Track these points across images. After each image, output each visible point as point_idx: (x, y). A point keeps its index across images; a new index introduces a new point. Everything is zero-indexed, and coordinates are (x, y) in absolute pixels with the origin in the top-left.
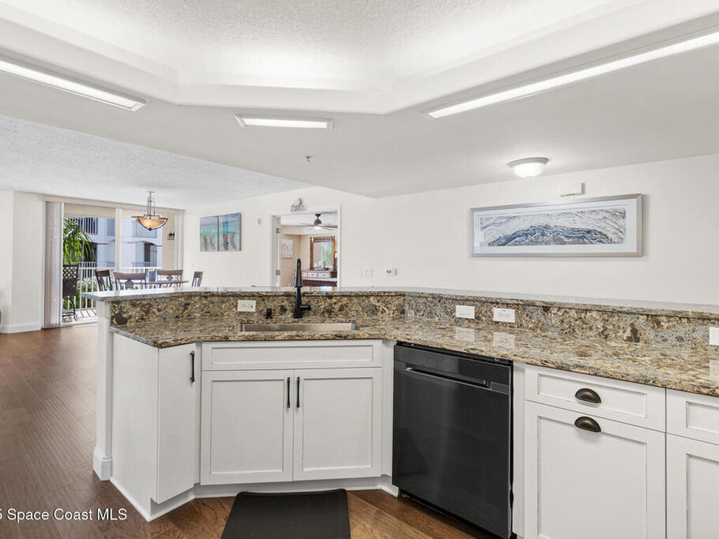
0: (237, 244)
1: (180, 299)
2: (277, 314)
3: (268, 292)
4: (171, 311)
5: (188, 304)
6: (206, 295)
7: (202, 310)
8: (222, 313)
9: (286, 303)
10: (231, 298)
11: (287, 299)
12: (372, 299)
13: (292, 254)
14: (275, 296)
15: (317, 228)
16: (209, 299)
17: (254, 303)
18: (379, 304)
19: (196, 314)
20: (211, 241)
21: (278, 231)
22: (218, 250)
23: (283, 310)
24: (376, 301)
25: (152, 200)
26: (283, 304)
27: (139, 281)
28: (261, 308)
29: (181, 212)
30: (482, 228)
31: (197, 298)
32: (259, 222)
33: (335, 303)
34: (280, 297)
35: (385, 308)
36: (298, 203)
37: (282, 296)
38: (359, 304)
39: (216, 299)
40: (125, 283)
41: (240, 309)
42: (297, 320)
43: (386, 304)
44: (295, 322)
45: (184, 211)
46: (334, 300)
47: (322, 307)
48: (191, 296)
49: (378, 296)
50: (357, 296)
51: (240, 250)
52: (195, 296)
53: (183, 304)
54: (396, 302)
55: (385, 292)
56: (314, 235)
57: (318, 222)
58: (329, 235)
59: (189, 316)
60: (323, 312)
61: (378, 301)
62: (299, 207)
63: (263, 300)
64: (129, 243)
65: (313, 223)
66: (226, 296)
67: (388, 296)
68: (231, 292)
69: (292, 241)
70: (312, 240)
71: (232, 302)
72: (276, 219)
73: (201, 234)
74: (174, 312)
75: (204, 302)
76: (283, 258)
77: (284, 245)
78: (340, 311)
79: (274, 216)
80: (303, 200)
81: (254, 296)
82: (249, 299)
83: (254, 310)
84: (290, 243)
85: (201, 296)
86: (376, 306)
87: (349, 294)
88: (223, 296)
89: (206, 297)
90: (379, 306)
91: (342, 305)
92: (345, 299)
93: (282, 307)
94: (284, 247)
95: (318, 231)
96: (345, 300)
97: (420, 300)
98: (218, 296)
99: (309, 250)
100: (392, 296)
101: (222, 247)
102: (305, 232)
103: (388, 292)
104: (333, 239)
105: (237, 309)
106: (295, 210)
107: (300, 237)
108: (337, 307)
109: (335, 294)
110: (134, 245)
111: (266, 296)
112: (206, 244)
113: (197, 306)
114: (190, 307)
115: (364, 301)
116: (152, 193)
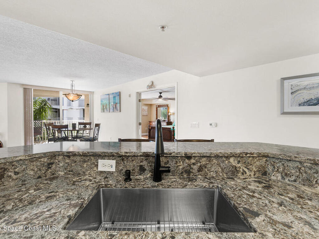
0: (119, 108)
1: (42, 160)
2: (136, 174)
3: (127, 153)
4: (32, 173)
5: (52, 164)
6: (68, 154)
7: (66, 169)
8: (84, 172)
9: (145, 163)
10: (92, 158)
11: (146, 159)
12: (232, 160)
13: (147, 113)
14: (134, 156)
15: (160, 100)
16: (72, 158)
17: (113, 162)
18: (239, 165)
19: (60, 173)
20: (106, 107)
21: (140, 101)
22: (109, 112)
23: (142, 170)
24: (236, 162)
25: (74, 85)
26: (142, 164)
27: (64, 129)
28: (121, 168)
29: (92, 93)
30: (292, 93)
31: (61, 157)
32: (130, 96)
33: (194, 164)
34: (139, 158)
35: (246, 170)
36: (150, 84)
37: (141, 156)
38: (219, 165)
39: (78, 159)
40: (57, 130)
41: (100, 169)
42: (156, 184)
43: (247, 165)
44: (155, 186)
45: (93, 92)
46: (193, 161)
47: (181, 167)
48: (55, 156)
49: (239, 156)
50: (217, 157)
51: (120, 111)
52: (59, 155)
53: (46, 164)
54: (258, 163)
55: (247, 154)
56: (158, 104)
57: (160, 97)
58: (166, 104)
59: (53, 174)
60: (182, 173)
61: (239, 162)
62: (152, 86)
63: (123, 160)
64: (77, 109)
65: (158, 97)
66: (87, 156)
67: (249, 157)
68: (92, 152)
69: (147, 107)
70: (157, 106)
71: (93, 161)
72: (139, 94)
73: (101, 104)
74: (36, 173)
75: (67, 161)
76: (143, 116)
77: (143, 109)
78: (199, 171)
79: (137, 93)
80: (154, 82)
81: (113, 156)
82: (109, 159)
83: (113, 169)
84: (146, 108)
85: (64, 156)
86: (236, 167)
87: (208, 155)
88: (84, 156)
89: (69, 157)
90: (240, 167)
91: (200, 166)
92: (204, 159)
93: (141, 166)
94: (143, 110)
95: (161, 102)
96: (204, 161)
97: (290, 164)
98: (80, 155)
99: (155, 111)
100: (253, 157)
101: (111, 110)
102: (154, 102)
103: (251, 154)
104: (167, 106)
105: (97, 168)
106: (149, 88)
107: (151, 105)
108: (196, 167)
109: (194, 155)
110: (79, 110)
111: (125, 156)
112: (104, 109)
113: (61, 165)
114: (54, 166)
115: (223, 161)
116: (73, 82)
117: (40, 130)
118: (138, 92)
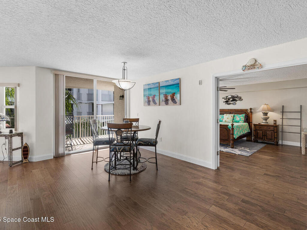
21: (218, 89)
22: (159, 105)
25: (126, 69)
32: (200, 83)
36: (251, 63)
51: (180, 104)
62: (254, 66)
72: (217, 80)
101: (163, 103)
116: (125, 64)
117: (71, 128)
118: (216, 77)
